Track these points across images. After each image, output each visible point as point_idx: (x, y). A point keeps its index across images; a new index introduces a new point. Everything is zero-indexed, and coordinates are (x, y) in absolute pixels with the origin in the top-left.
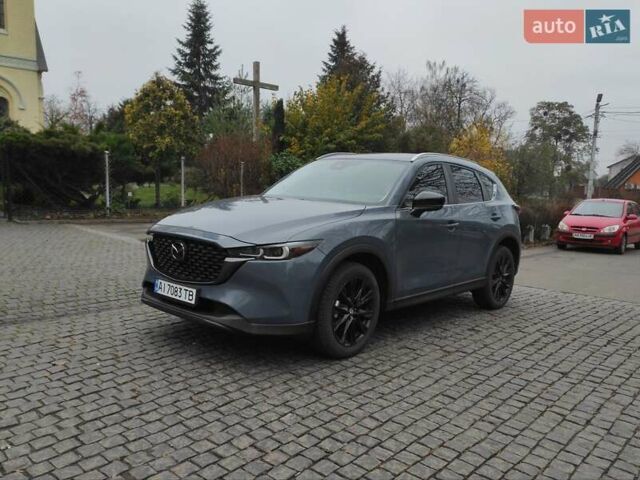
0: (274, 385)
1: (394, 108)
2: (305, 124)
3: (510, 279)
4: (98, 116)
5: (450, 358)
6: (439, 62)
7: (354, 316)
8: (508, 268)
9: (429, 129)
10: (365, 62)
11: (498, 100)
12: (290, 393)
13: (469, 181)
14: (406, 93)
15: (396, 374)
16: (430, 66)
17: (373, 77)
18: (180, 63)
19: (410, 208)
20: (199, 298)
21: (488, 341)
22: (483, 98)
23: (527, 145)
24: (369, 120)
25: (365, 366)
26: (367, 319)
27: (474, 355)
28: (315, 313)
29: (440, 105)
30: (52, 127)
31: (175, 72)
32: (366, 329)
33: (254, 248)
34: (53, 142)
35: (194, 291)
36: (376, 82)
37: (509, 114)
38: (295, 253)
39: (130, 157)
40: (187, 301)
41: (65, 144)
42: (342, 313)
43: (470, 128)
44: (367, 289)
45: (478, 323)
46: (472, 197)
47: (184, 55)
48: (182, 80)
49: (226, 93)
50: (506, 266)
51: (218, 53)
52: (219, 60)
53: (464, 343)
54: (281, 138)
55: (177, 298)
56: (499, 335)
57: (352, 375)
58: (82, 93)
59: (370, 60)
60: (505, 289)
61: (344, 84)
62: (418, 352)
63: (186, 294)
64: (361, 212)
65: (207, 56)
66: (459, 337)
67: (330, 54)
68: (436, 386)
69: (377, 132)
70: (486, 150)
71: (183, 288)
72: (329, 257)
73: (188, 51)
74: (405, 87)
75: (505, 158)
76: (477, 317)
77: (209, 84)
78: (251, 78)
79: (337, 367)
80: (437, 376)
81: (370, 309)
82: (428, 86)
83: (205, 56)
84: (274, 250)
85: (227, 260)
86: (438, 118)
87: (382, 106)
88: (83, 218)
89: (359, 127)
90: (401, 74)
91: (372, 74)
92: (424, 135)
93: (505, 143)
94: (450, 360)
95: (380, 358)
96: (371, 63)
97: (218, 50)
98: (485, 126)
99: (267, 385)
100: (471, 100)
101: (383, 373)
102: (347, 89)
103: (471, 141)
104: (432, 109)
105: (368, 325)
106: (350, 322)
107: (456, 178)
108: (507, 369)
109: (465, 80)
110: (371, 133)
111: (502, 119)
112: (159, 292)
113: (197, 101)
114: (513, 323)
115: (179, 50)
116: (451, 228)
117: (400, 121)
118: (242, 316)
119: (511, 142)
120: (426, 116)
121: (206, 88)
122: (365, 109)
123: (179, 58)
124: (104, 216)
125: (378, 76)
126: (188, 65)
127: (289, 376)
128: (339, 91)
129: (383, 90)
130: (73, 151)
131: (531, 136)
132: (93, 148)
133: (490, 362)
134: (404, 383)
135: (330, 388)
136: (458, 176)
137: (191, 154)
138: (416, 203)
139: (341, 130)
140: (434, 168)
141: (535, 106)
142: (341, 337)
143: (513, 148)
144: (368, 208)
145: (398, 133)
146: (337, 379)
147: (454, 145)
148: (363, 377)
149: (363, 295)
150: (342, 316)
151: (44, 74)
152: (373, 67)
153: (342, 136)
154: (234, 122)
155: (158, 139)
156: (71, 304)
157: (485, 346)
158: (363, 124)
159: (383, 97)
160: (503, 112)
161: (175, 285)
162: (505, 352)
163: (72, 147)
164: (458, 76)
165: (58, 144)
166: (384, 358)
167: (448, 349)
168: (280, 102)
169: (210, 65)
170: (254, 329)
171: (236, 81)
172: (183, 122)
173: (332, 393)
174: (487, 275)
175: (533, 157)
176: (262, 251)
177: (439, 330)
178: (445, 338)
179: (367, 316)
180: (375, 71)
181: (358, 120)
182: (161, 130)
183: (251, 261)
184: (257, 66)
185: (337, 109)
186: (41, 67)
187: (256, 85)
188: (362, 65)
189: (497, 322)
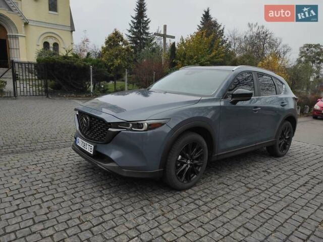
0: (134, 209)
1: (230, 47)
2: (185, 54)
3: (290, 140)
4: (98, 51)
5: (250, 194)
6: (254, 23)
7: (191, 165)
8: (289, 133)
9: (248, 57)
10: (217, 23)
11: (283, 43)
12: (143, 218)
13: (266, 82)
14: (236, 39)
15: (213, 206)
16: (250, 25)
17: (220, 31)
18: (132, 27)
19: (230, 99)
20: (95, 151)
21: (276, 181)
22: (276, 42)
23: (297, 65)
24: (217, 52)
25: (195, 197)
26: (199, 166)
27: (266, 192)
28: (164, 164)
29: (254, 45)
30: (67, 55)
31: (130, 31)
32: (198, 172)
33: (126, 123)
34: (66, 61)
35: (93, 146)
36: (221, 33)
37: (289, 50)
38: (151, 127)
39: (102, 69)
40: (89, 152)
41: (71, 62)
42: (182, 164)
43: (269, 57)
44: (200, 148)
45: (269, 166)
46: (268, 92)
47: (134, 23)
48: (133, 35)
49: (152, 40)
50: (288, 132)
51: (149, 22)
52: (149, 25)
53: (260, 181)
54: (174, 61)
55: (85, 149)
56: (283, 177)
57: (185, 204)
58: (87, 40)
59: (219, 22)
60: (286, 146)
61: (204, 34)
62: (230, 187)
63: (89, 148)
64: (199, 101)
65: (145, 23)
66: (257, 176)
67: (201, 22)
68: (240, 218)
69: (220, 57)
70: (276, 67)
71: (88, 144)
72: (173, 130)
73: (135, 21)
74: (237, 37)
75: (286, 72)
76: (269, 162)
77: (144, 37)
78: (162, 33)
79: (178, 197)
80: (241, 209)
81: (201, 160)
82: (248, 36)
83: (143, 23)
84: (138, 125)
85: (110, 129)
86: (252, 52)
87: (224, 45)
88: (80, 97)
89: (211, 55)
90: (235, 31)
91: (219, 29)
92: (244, 59)
93: (286, 64)
94: (251, 195)
95: (205, 191)
96: (220, 24)
97: (149, 20)
98: (276, 56)
99: (130, 209)
100: (270, 43)
101: (205, 204)
102: (206, 36)
103: (268, 63)
104: (249, 48)
105: (199, 170)
106: (187, 169)
107: (260, 81)
108: (288, 206)
109: (267, 33)
110: (218, 58)
111: (284, 53)
112: (78, 144)
113: (139, 44)
114: (291, 167)
115: (132, 21)
116: (255, 111)
117: (233, 53)
118: (117, 164)
119: (289, 63)
120: (246, 50)
121: (143, 38)
122: (215, 46)
123: (132, 24)
124: (90, 96)
125: (223, 30)
126: (136, 28)
127: (146, 202)
128: (202, 37)
129: (225, 37)
130: (75, 66)
131: (299, 61)
132: (85, 64)
133: (277, 199)
134: (218, 213)
135: (169, 215)
136: (261, 79)
137: (130, 68)
138: (233, 96)
139: (202, 57)
140: (248, 75)
141: (302, 46)
142: (181, 178)
143: (290, 66)
144: (203, 98)
145: (232, 59)
146: (175, 206)
147: (260, 65)
148: (192, 206)
149: (197, 151)
150: (183, 165)
151: (73, 32)
152: (220, 26)
153: (203, 60)
154: (154, 53)
155: (115, 61)
156: (51, 143)
157: (274, 185)
158: (213, 54)
159: (225, 41)
160: (285, 49)
161: (84, 142)
162: (287, 191)
163: (75, 64)
164: (264, 30)
165: (68, 62)
166: (209, 192)
167: (249, 185)
168: (174, 44)
169: (145, 28)
170: (125, 173)
171: (155, 34)
172: (127, 53)
173: (169, 220)
174: (276, 138)
175: (301, 71)
176: (131, 125)
177: (245, 171)
178: (249, 177)
179: (199, 164)
180: (221, 28)
181: (211, 52)
182: (117, 56)
183: (123, 131)
184: (165, 27)
185: (201, 47)
186: (72, 29)
187: (165, 36)
188: (215, 25)
189: (281, 166)
